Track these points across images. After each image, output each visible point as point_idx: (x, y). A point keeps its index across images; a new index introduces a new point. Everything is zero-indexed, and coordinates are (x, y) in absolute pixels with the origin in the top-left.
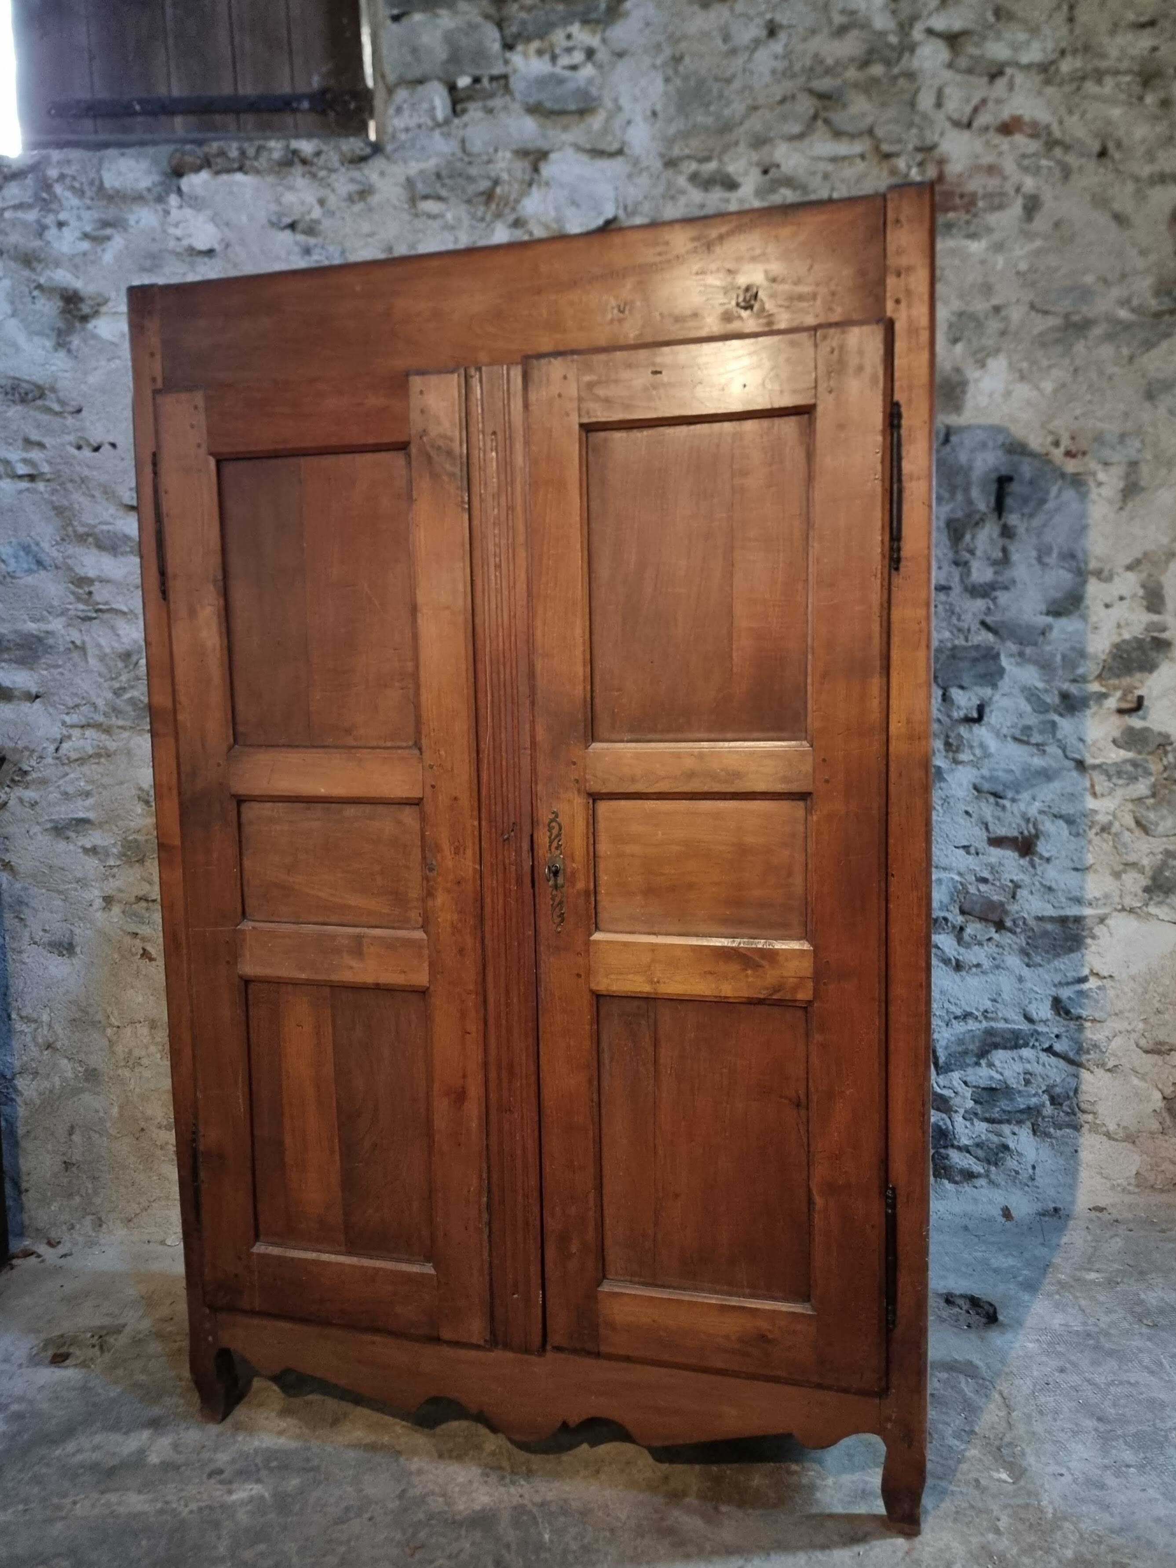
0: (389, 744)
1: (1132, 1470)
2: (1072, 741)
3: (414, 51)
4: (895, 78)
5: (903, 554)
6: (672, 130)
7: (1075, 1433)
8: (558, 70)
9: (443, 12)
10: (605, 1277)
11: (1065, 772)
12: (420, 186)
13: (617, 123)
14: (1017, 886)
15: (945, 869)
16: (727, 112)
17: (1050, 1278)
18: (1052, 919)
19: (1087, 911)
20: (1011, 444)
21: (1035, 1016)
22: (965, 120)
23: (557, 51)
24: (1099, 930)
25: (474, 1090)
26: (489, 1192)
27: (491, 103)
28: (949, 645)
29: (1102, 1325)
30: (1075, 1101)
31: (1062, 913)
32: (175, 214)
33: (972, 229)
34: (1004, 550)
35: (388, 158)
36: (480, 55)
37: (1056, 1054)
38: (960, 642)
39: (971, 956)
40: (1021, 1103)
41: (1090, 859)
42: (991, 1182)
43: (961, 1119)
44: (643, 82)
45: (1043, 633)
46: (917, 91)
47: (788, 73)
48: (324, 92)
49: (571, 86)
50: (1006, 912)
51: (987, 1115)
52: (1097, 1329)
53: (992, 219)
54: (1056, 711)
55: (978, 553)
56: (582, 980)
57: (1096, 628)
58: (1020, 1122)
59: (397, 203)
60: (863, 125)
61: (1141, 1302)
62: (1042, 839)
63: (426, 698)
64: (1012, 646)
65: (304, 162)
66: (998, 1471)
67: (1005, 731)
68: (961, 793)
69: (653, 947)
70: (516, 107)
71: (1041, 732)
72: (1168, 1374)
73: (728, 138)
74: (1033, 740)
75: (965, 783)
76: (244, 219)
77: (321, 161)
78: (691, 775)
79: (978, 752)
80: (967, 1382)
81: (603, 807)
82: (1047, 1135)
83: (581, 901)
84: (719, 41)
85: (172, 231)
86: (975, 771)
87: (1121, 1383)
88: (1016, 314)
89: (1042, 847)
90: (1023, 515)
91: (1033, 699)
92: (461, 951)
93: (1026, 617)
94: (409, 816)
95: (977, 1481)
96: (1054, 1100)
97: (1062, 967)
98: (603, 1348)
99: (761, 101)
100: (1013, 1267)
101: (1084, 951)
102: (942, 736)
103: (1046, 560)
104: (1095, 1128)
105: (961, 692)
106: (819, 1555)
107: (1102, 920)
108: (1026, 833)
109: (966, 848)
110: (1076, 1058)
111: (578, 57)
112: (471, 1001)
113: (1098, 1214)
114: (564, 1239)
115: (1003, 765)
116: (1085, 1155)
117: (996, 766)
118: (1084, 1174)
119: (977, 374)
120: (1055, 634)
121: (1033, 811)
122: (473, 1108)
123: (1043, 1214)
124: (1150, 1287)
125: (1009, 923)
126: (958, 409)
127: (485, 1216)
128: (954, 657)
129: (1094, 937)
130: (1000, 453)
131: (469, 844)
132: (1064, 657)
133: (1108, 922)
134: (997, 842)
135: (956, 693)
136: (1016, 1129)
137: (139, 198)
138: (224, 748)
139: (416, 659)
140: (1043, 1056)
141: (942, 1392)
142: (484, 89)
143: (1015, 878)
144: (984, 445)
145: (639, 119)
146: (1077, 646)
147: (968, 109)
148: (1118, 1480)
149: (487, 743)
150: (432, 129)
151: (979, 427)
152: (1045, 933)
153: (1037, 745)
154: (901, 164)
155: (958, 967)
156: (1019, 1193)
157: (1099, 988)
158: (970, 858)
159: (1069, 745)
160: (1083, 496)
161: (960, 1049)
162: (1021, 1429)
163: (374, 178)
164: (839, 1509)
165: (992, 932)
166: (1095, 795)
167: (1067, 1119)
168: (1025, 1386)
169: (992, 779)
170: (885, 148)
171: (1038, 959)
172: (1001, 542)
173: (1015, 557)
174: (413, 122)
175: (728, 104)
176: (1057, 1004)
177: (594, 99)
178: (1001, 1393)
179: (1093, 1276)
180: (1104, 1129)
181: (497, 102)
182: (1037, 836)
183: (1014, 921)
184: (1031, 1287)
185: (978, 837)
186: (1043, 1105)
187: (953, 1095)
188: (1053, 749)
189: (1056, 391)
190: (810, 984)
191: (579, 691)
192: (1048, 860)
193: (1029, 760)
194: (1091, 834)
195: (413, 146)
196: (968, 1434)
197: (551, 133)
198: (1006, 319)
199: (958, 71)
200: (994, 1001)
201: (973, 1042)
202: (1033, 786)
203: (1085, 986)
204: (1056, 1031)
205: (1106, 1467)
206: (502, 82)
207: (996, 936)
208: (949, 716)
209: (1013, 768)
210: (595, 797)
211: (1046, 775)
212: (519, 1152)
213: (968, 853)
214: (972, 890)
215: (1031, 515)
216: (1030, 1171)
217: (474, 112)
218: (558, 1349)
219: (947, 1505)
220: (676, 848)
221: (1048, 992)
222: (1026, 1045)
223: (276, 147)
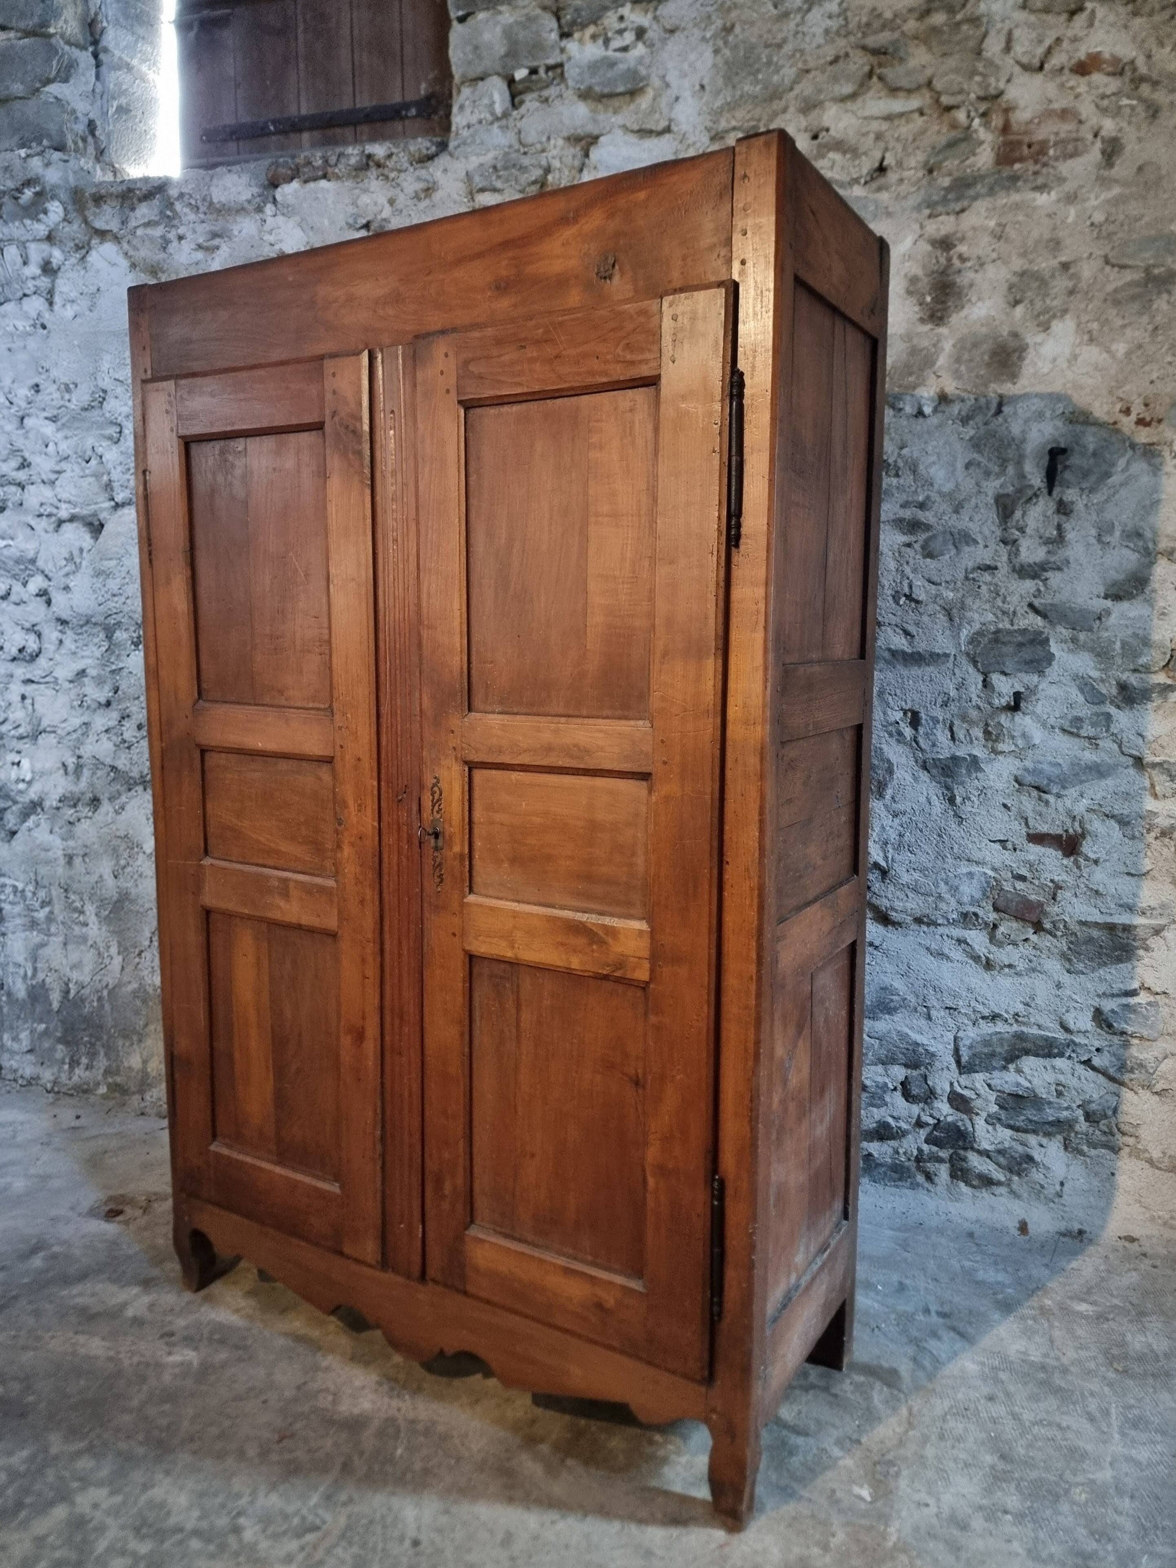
0: (311, 705)
1: (1009, 1517)
2: (1129, 736)
3: (476, 48)
4: (958, 24)
5: (743, 531)
6: (718, 103)
7: (967, 1465)
8: (610, 53)
9: (503, 8)
10: (472, 1222)
11: (1120, 769)
12: (477, 179)
13: (663, 102)
14: (1058, 887)
15: (977, 863)
16: (776, 78)
17: (1034, 1302)
18: (1096, 924)
19: (1138, 920)
20: (1072, 413)
21: (1072, 1026)
22: (1036, 62)
23: (610, 34)
24: (1153, 942)
25: (372, 1031)
26: (383, 1127)
27: (545, 93)
28: (992, 628)
29: (1065, 1360)
30: (1113, 1121)
31: (1109, 920)
32: (270, 220)
33: (1040, 181)
34: (1059, 527)
35: (451, 155)
36: (537, 47)
37: (1094, 1069)
38: (1005, 625)
39: (1002, 955)
40: (1050, 1114)
41: (1147, 864)
42: (1012, 1192)
43: (982, 1122)
44: (692, 57)
45: (1099, 618)
46: (985, 36)
47: (844, 32)
48: (429, 98)
49: (622, 67)
50: (1045, 914)
51: (1012, 1122)
52: (1055, 1363)
53: (1065, 168)
54: (1112, 702)
55: (1028, 531)
56: (456, 939)
57: (1163, 614)
58: (1048, 1135)
59: (456, 197)
60: (922, 79)
61: (1123, 1344)
62: (1088, 838)
63: (337, 662)
64: (1063, 631)
65: (379, 165)
66: (861, 1486)
67: (1052, 721)
68: (999, 785)
69: (515, 915)
70: (569, 94)
71: (1094, 725)
72: (1109, 1425)
73: (777, 105)
74: (1083, 733)
75: (1005, 775)
76: (326, 222)
77: (390, 164)
78: (549, 749)
79: (1020, 742)
80: (881, 1391)
81: (478, 775)
82: (1081, 1153)
83: (457, 863)
84: (771, 8)
85: (267, 237)
86: (1017, 762)
87: (1050, 1424)
88: (1087, 271)
89: (1088, 848)
90: (1082, 490)
91: (1087, 689)
92: (362, 902)
93: (1080, 600)
94: (324, 773)
95: (833, 1491)
96: (1088, 1117)
97: (1108, 977)
98: (471, 1288)
99: (811, 64)
100: (998, 1283)
101: (1136, 963)
102: (982, 724)
103: (1107, 539)
104: (1137, 1153)
105: (1003, 678)
106: (633, 1528)
107: (1157, 931)
108: (1071, 831)
109: (1003, 842)
110: (1118, 1076)
111: (629, 37)
112: (371, 949)
113: (1127, 1244)
114: (439, 1182)
115: (1050, 758)
116: (1122, 1180)
117: (1041, 758)
118: (1120, 1199)
119: (1039, 338)
120: (1113, 620)
121: (1080, 808)
122: (370, 1046)
123: (1063, 1235)
124: (1143, 1330)
125: (1048, 926)
126: (1013, 377)
127: (379, 1147)
128: (996, 641)
129: (1147, 949)
130: (1059, 424)
131: (369, 802)
132: (1124, 644)
133: (1165, 933)
134: (1037, 838)
135: (996, 679)
136: (1044, 1141)
137: (241, 210)
138: (190, 702)
139: (330, 628)
140: (1080, 1069)
141: (849, 1395)
142: (540, 80)
143: (1056, 878)
144: (1040, 416)
145: (687, 94)
146: (1141, 632)
147: (1040, 51)
148: (986, 1525)
149: (385, 709)
150: (492, 123)
151: (1037, 395)
152: (1090, 940)
153: (1089, 738)
154: (961, 116)
155: (988, 965)
156: (1042, 1208)
157: (1149, 1004)
158: (1007, 853)
159: (1125, 739)
160: (1156, 470)
161: (986, 1050)
162: (909, 1451)
163: (438, 175)
164: (677, 1488)
165: (1030, 933)
166: (1156, 796)
167: (1104, 1139)
168: (940, 1405)
169: (1035, 772)
170: (945, 100)
171: (1080, 966)
172: (1056, 519)
173: (1070, 536)
174: (474, 119)
175: (777, 71)
176: (1098, 1016)
177: (642, 79)
178: (910, 1410)
179: (1083, 1307)
180: (1147, 1155)
181: (552, 91)
182: (1083, 836)
183: (1053, 923)
184: (1007, 1307)
185: (1017, 832)
186: (1076, 1121)
187: (974, 1097)
188: (1107, 744)
189: (1128, 354)
190: (647, 965)
191: (457, 661)
192: (1096, 862)
193: (1079, 754)
194: (1150, 838)
195: (474, 142)
196: (851, 1442)
197: (601, 117)
198: (1076, 277)
199: (1033, 11)
200: (1027, 1005)
201: (1002, 1045)
202: (1082, 782)
203: (1132, 1001)
204: (1097, 1044)
205: (981, 1508)
206: (559, 71)
207: (1034, 938)
208: (990, 704)
209: (1061, 761)
210: (472, 766)
211: (1099, 771)
212: (406, 1094)
213: (1005, 848)
214: (1007, 887)
215: (1092, 490)
216: (1058, 1187)
217: (530, 102)
218: (435, 1281)
219: (790, 1508)
220: (537, 820)
221: (1091, 1002)
222: (1061, 1055)
223: (353, 153)
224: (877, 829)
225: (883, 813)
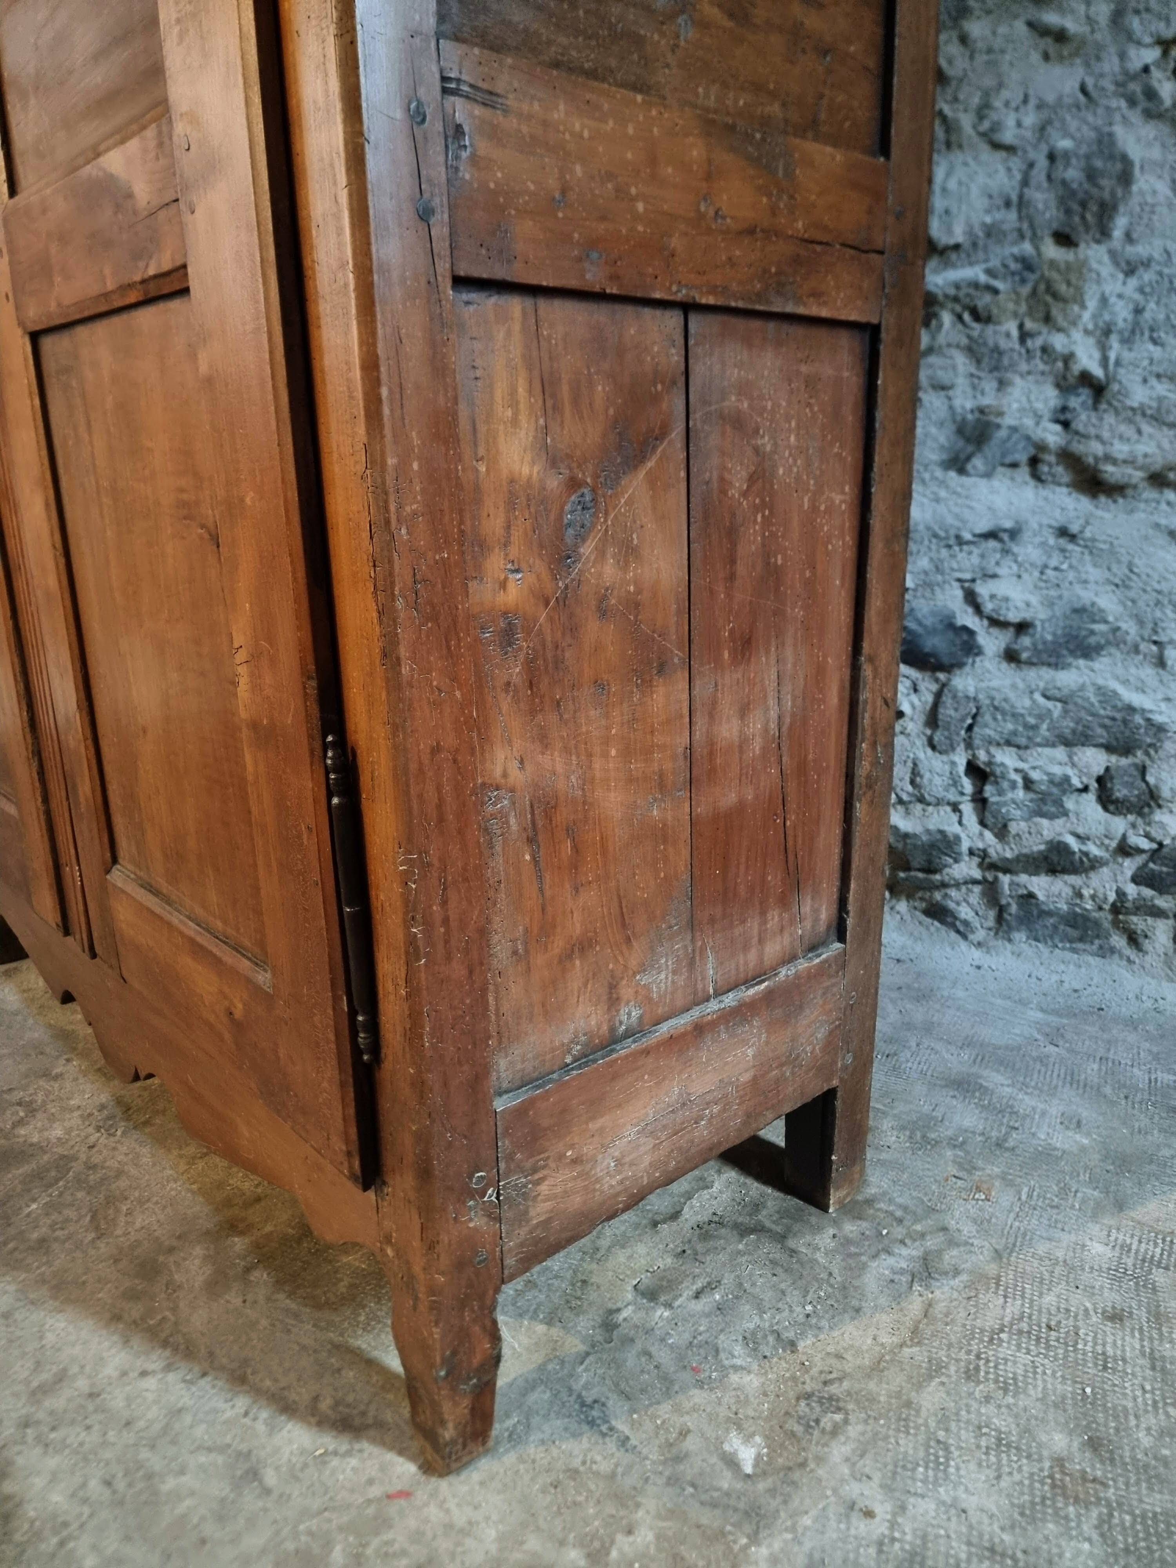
7: (1001, 1447)
10: (114, 859)
95: (684, 1434)
141: (820, 1255)
168: (997, 1311)
178: (929, 1306)
196: (778, 1344)
205: (993, 1551)
224: (1092, 304)
225: (1106, 268)
